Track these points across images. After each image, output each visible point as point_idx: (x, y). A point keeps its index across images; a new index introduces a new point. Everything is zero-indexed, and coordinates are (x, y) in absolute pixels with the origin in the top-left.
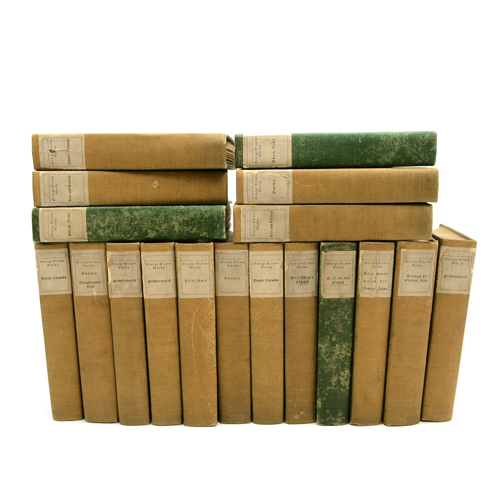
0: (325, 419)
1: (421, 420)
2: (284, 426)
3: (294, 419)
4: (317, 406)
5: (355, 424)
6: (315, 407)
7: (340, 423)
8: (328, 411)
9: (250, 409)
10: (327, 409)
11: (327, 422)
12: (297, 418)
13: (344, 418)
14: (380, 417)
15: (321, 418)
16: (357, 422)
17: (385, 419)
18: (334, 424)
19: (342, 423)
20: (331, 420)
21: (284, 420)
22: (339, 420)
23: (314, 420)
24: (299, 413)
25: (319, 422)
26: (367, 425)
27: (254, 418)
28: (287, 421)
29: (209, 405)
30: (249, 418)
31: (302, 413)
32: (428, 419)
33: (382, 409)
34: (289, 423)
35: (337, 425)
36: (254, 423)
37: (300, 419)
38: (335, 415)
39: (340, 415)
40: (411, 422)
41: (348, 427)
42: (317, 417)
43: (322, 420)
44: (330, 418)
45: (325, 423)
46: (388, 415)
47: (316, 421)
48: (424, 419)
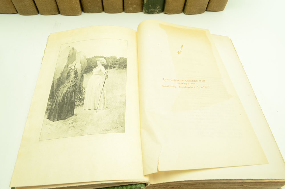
0: (148, 10)
1: (206, 10)
2: (123, 14)
3: (129, 10)
4: (144, 2)
5: (167, 13)
6: (142, 2)
7: (157, 12)
8: (150, 6)
9: (101, 4)
10: (150, 4)
11: (150, 12)
12: (131, 9)
13: (160, 10)
14: (182, 9)
15: (146, 10)
17: (185, 10)
18: (154, 13)
20: (152, 11)
21: (124, 10)
22: (157, 11)
23: (142, 10)
24: (132, 6)
25: (144, 11)
26: (174, 14)
27: (105, 9)
29: (74, 2)
30: (101, 9)
31: (134, 6)
32: (210, 10)
33: (184, 4)
34: (127, 12)
35: (156, 14)
36: (105, 12)
37: (133, 10)
38: (155, 8)
39: (158, 8)
40: (200, 12)
41: (162, 15)
42: (144, 9)
43: (147, 11)
44: (151, 10)
45: (149, 12)
46: (187, 8)
47: (143, 11)
48: (208, 10)
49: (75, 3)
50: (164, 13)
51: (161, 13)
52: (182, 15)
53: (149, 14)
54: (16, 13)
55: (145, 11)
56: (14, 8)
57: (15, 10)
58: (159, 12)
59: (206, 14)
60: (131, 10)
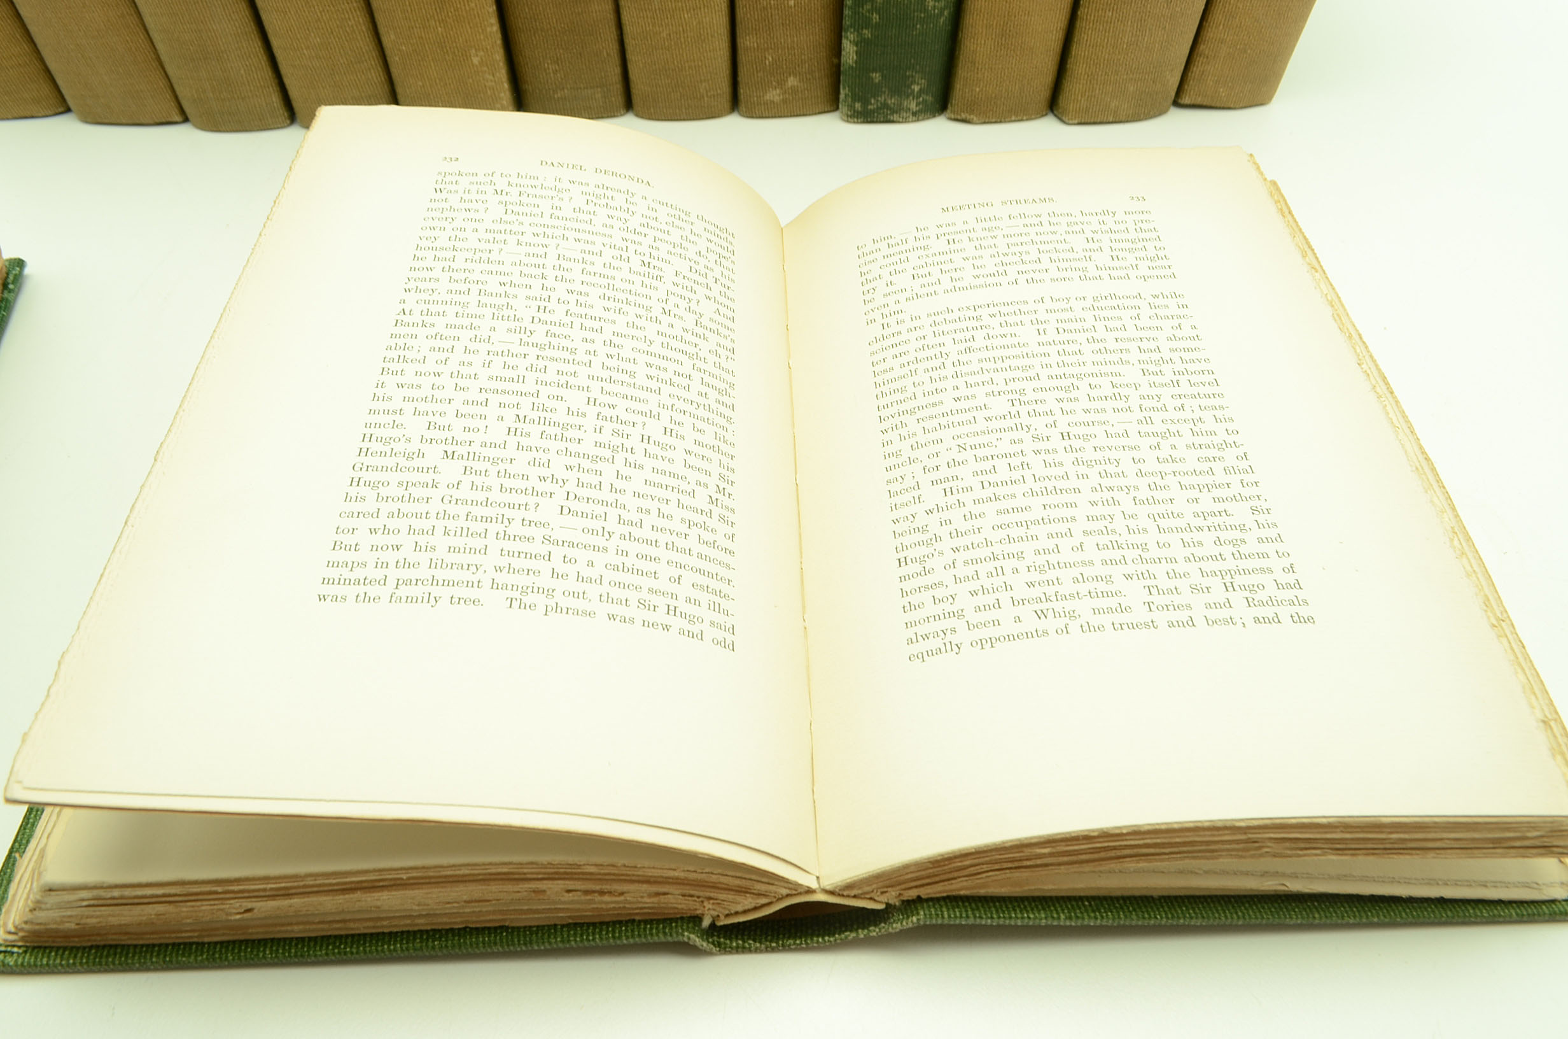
0: (865, 102)
1: (1176, 103)
2: (734, 123)
3: (766, 104)
4: (843, 60)
5: (963, 116)
6: (835, 61)
7: (914, 114)
8: (876, 76)
9: (618, 70)
10: (874, 70)
11: (873, 111)
12: (777, 99)
13: (929, 98)
14: (1045, 94)
15: (854, 101)
16: (972, 112)
17: (1062, 101)
18: (896, 117)
19: (922, 114)
20: (885, 106)
21: (735, 103)
22: (913, 106)
23: (832, 104)
24: (781, 84)
25: (845, 110)
27: (635, 100)
28: (742, 106)
29: (476, 60)
30: (619, 99)
31: (792, 81)
32: (1199, 101)
33: (1055, 67)
34: (751, 115)
35: (906, 121)
36: (637, 115)
37: (785, 101)
38: (900, 89)
39: (916, 88)
40: (1142, 110)
41: (939, 128)
42: (842, 96)
43: (858, 106)
44: (882, 99)
45: (867, 115)
46: (1074, 88)
47: (837, 108)
48: (1186, 100)
49: (481, 63)
50: (951, 119)
51: (934, 116)
52: (1047, 128)
53: (872, 122)
54: (178, 118)
55: (851, 107)
56: (168, 95)
57: (173, 104)
58: (920, 111)
59: (1178, 121)
60: (772, 102)
